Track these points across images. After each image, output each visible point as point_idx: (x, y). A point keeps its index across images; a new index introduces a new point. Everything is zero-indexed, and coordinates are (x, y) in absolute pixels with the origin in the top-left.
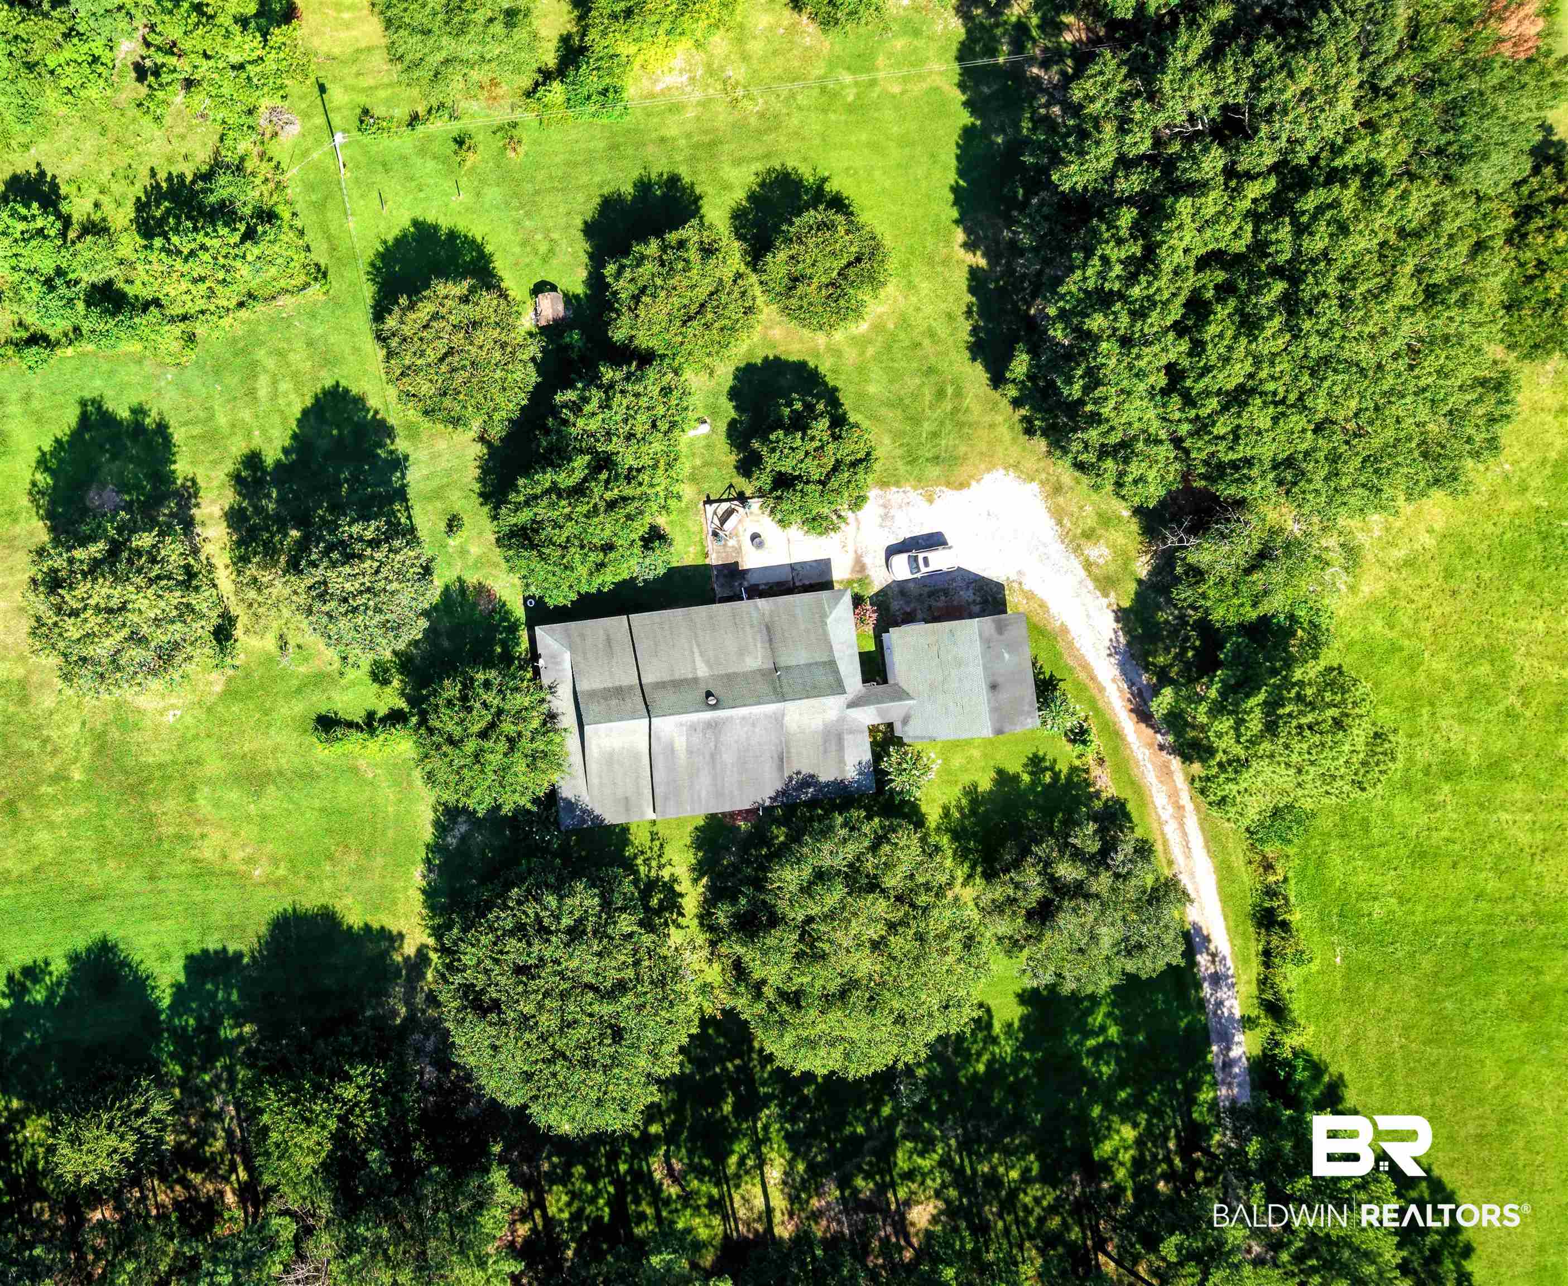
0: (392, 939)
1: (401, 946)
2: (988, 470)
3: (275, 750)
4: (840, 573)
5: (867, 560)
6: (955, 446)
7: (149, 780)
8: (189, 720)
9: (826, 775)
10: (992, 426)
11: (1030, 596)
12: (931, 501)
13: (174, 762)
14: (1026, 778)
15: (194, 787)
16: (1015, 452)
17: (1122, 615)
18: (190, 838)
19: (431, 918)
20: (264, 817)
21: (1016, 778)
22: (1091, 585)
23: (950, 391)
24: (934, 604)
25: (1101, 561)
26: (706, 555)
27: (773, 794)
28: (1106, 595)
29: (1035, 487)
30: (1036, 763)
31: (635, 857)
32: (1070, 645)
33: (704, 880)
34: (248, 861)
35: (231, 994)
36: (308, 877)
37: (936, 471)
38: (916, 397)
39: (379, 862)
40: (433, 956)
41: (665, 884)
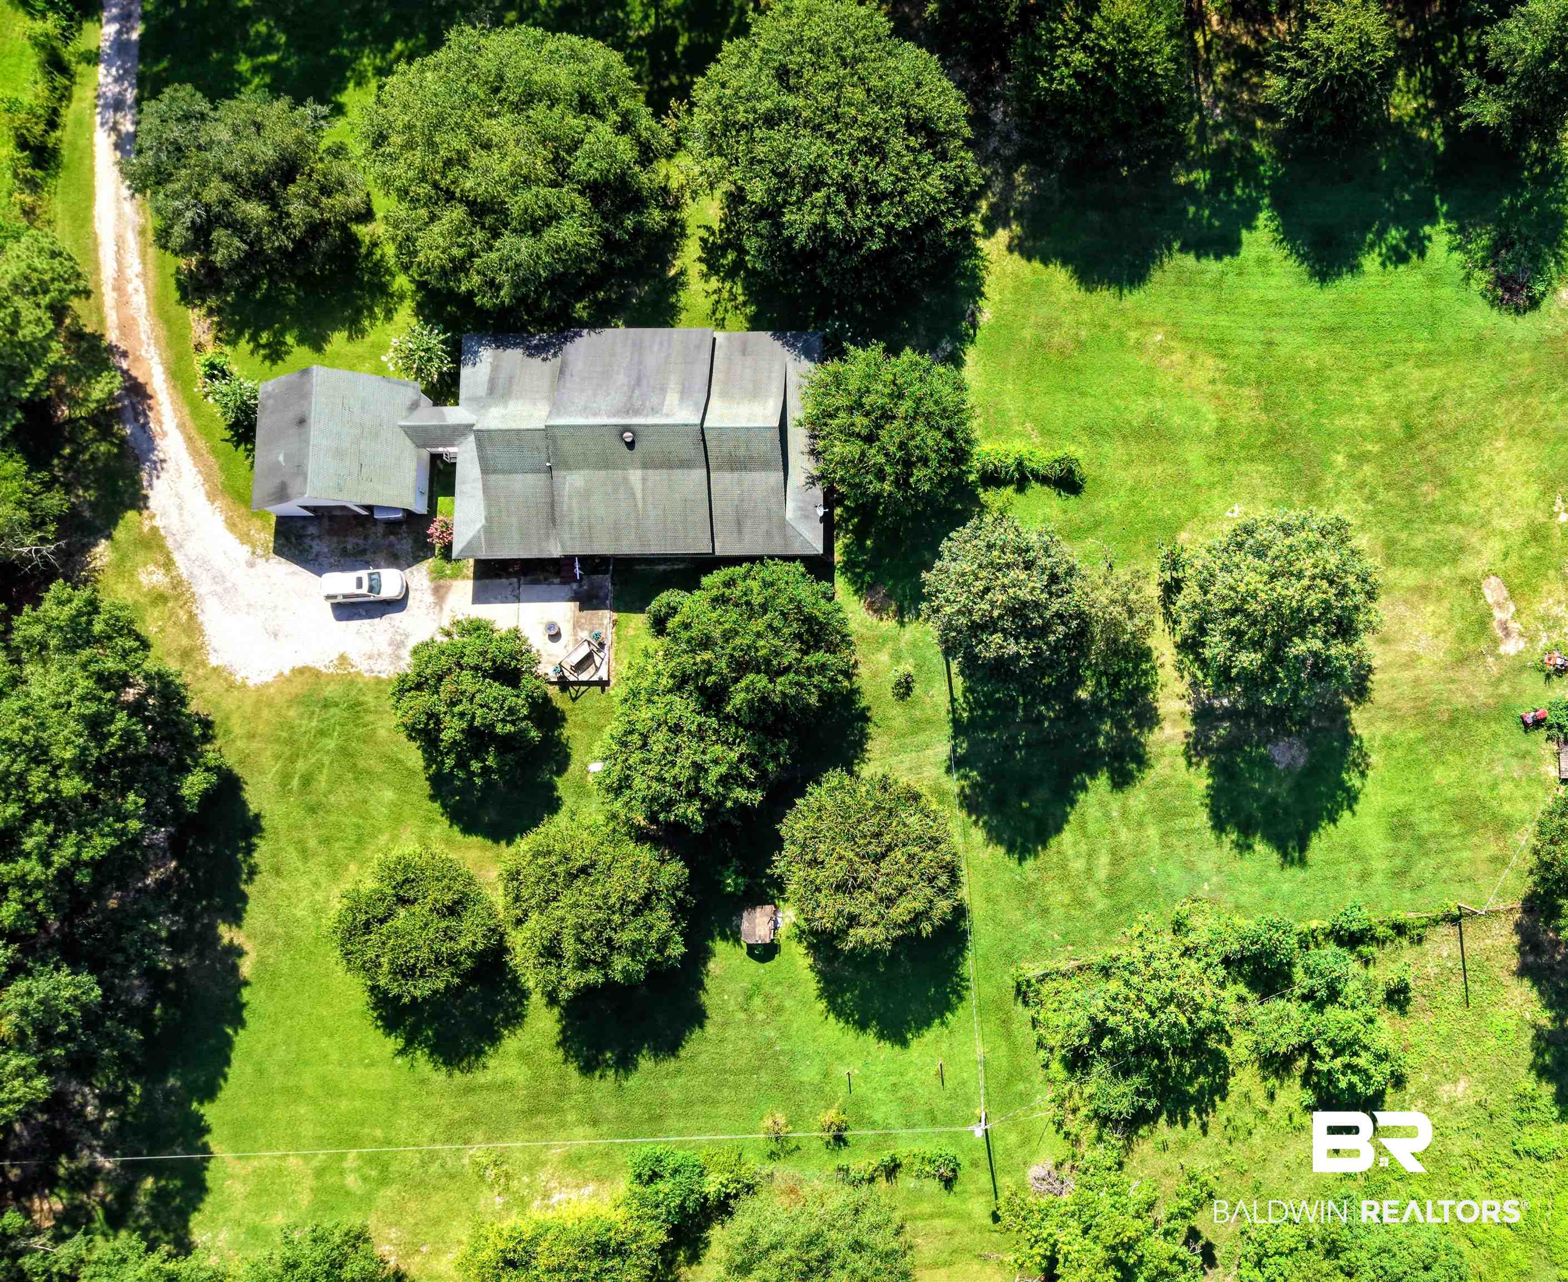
0: (1021, 247)
1: (1012, 239)
2: (267, 686)
3: (1129, 463)
4: (463, 588)
5: (430, 598)
6: (301, 716)
7: (1264, 446)
8: (1218, 505)
9: (514, 355)
10: (251, 736)
11: (245, 538)
12: (343, 658)
13: (1237, 462)
14: (289, 339)
15: (1218, 433)
16: (229, 703)
17: (138, 501)
18: (1227, 382)
19: (976, 266)
20: (1147, 394)
21: (301, 341)
22: (170, 543)
23: (295, 783)
24: (361, 542)
25: (151, 568)
26: (615, 623)
27: (577, 340)
28: (154, 530)
29: (214, 661)
30: (275, 353)
31: (745, 304)
32: (208, 478)
33: (672, 273)
34: (1167, 351)
35: (1196, 213)
36: (1106, 327)
37: (330, 691)
38: (338, 780)
39: (1027, 334)
40: (979, 228)
41: (717, 273)
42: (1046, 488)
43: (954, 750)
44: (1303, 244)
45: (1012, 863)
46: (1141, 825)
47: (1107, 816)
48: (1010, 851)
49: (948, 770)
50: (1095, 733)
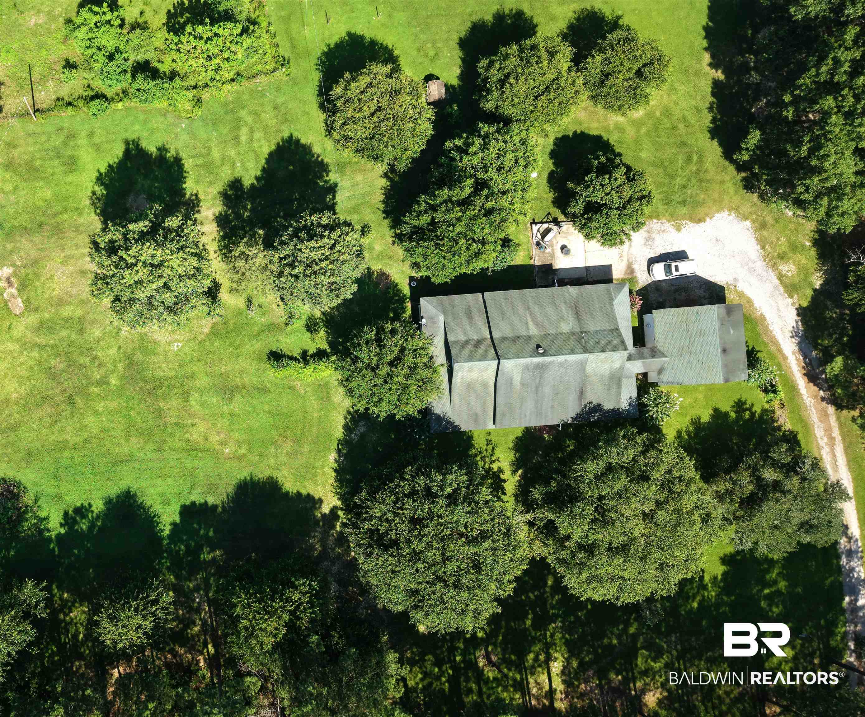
0: (316, 503)
1: (320, 507)
2: (718, 211)
3: (242, 371)
4: (617, 274)
5: (636, 267)
6: (697, 195)
7: (160, 387)
8: (187, 350)
9: (608, 406)
10: (722, 182)
11: (741, 294)
12: (679, 229)
13: (177, 376)
14: (733, 415)
15: (188, 393)
16: (736, 200)
17: (802, 312)
18: (185, 426)
19: (340, 488)
20: (233, 415)
21: (726, 414)
22: (782, 289)
23: (695, 158)
24: (678, 297)
25: (789, 274)
26: (531, 258)
28: (791, 296)
29: (748, 223)
30: (740, 406)
31: (476, 455)
32: (766, 328)
33: (520, 472)
34: (222, 443)
35: (209, 531)
36: (260, 455)
37: (683, 210)
38: (672, 161)
39: (306, 448)
40: (340, 513)
41: (494, 473)
42: (290, 354)
43: (334, 197)
44: (142, 515)
45: (296, 135)
46: (224, 159)
47: (243, 164)
48: (298, 141)
49: (336, 185)
50: (252, 210)
